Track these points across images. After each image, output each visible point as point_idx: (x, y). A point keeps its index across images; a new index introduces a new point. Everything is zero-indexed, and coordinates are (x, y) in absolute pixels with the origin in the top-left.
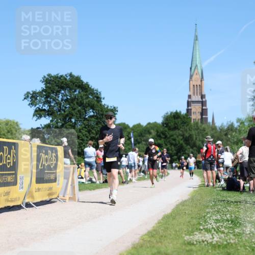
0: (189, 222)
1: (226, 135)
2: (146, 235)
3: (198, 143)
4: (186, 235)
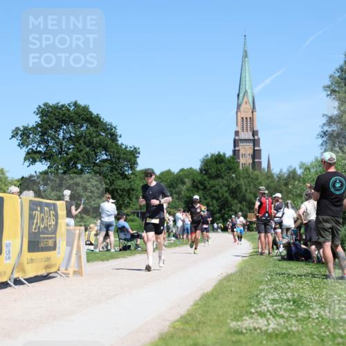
0: (236, 303)
1: (286, 184)
2: (177, 321)
3: (249, 196)
4: (232, 320)
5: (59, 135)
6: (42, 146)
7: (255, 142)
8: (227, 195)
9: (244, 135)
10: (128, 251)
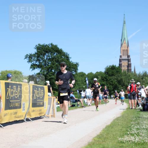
0: (121, 130)
1: (142, 79)
2: (96, 137)
3: (126, 83)
4: (119, 137)
5: (45, 57)
6: (38, 62)
7: (129, 60)
8: (116, 83)
9: (123, 57)
10: (74, 107)
